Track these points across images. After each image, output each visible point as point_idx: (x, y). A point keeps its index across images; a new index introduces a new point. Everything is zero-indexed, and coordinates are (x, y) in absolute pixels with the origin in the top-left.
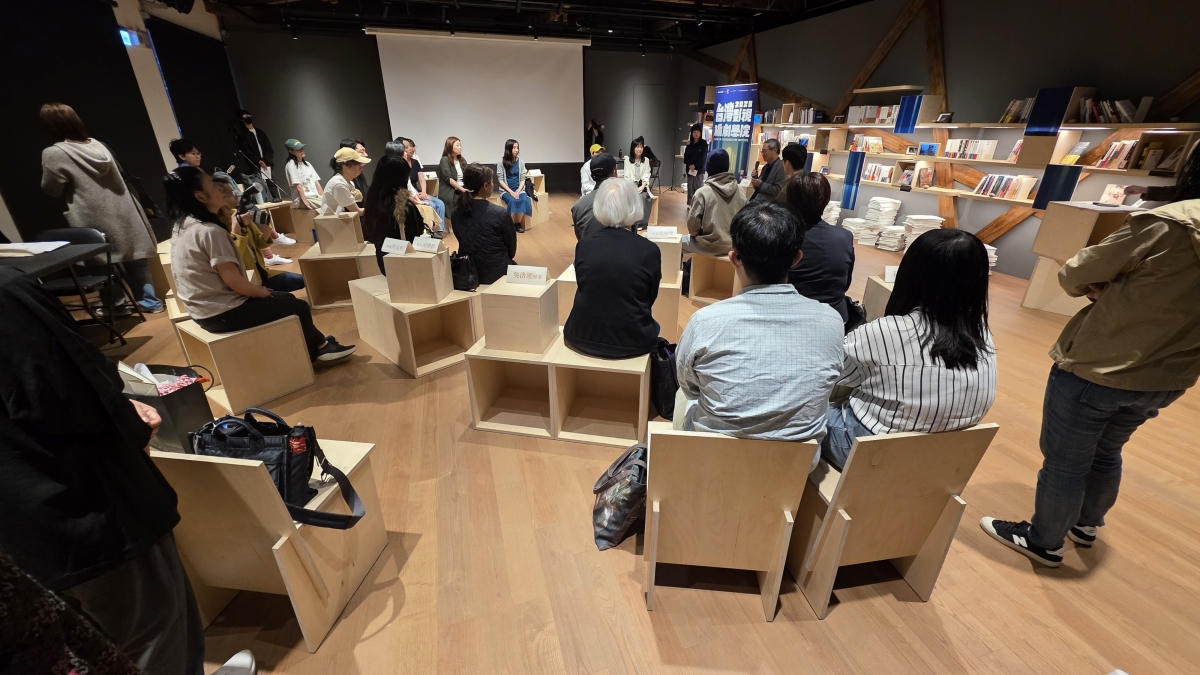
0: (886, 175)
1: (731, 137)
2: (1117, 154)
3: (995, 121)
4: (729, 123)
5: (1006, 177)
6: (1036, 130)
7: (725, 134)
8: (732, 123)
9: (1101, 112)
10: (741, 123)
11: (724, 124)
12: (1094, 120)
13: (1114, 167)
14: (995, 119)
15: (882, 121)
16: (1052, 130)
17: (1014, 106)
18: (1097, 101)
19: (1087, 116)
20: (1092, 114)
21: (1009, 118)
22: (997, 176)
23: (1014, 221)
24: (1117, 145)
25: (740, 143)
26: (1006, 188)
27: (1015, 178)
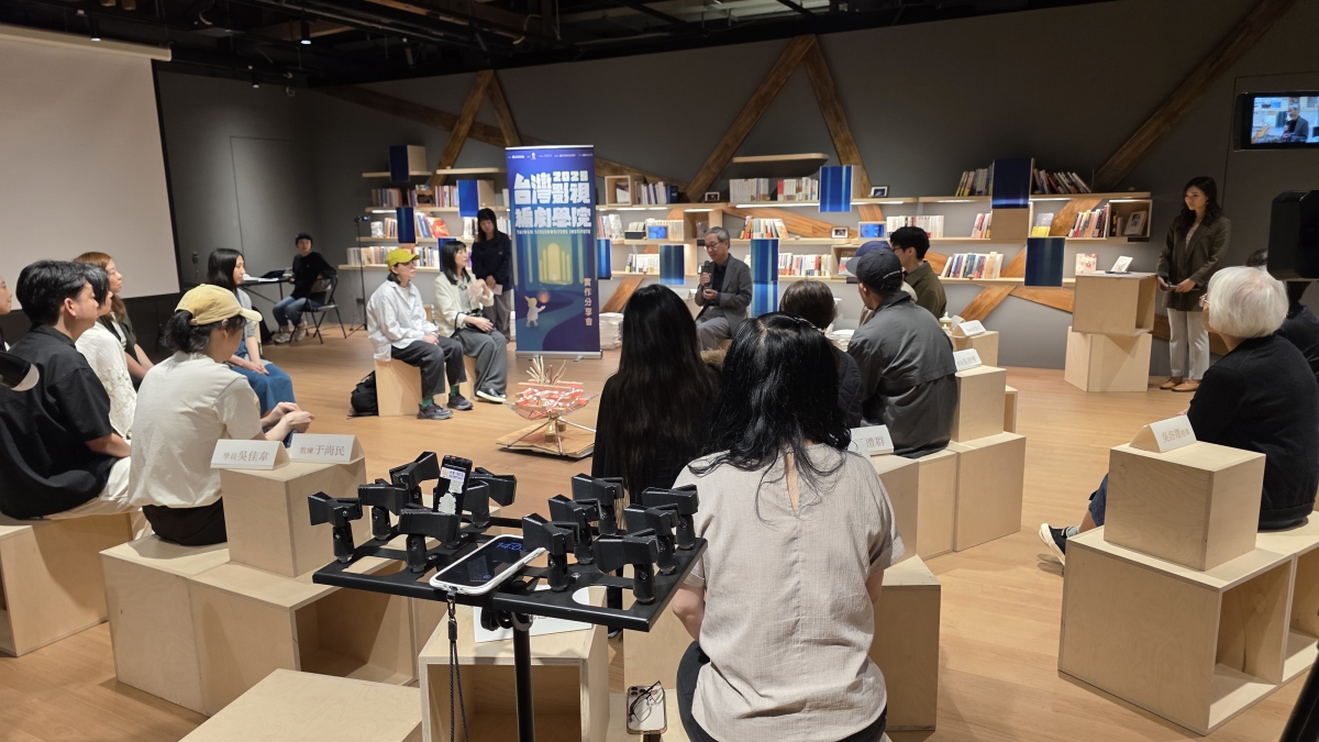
0: (813, 267)
1: (556, 228)
2: (1087, 223)
3: (952, 194)
4: (545, 206)
5: (978, 256)
6: (1004, 202)
7: (540, 222)
8: (551, 205)
9: (1058, 184)
10: (570, 205)
11: (534, 207)
12: (1053, 191)
13: (1088, 237)
14: (951, 192)
15: (790, 198)
16: (1021, 202)
17: (967, 178)
18: (1050, 172)
19: (1046, 187)
20: (1050, 185)
21: (967, 191)
22: (965, 256)
23: (991, 303)
24: (1084, 215)
25: (574, 237)
26: (981, 268)
27: (988, 256)
